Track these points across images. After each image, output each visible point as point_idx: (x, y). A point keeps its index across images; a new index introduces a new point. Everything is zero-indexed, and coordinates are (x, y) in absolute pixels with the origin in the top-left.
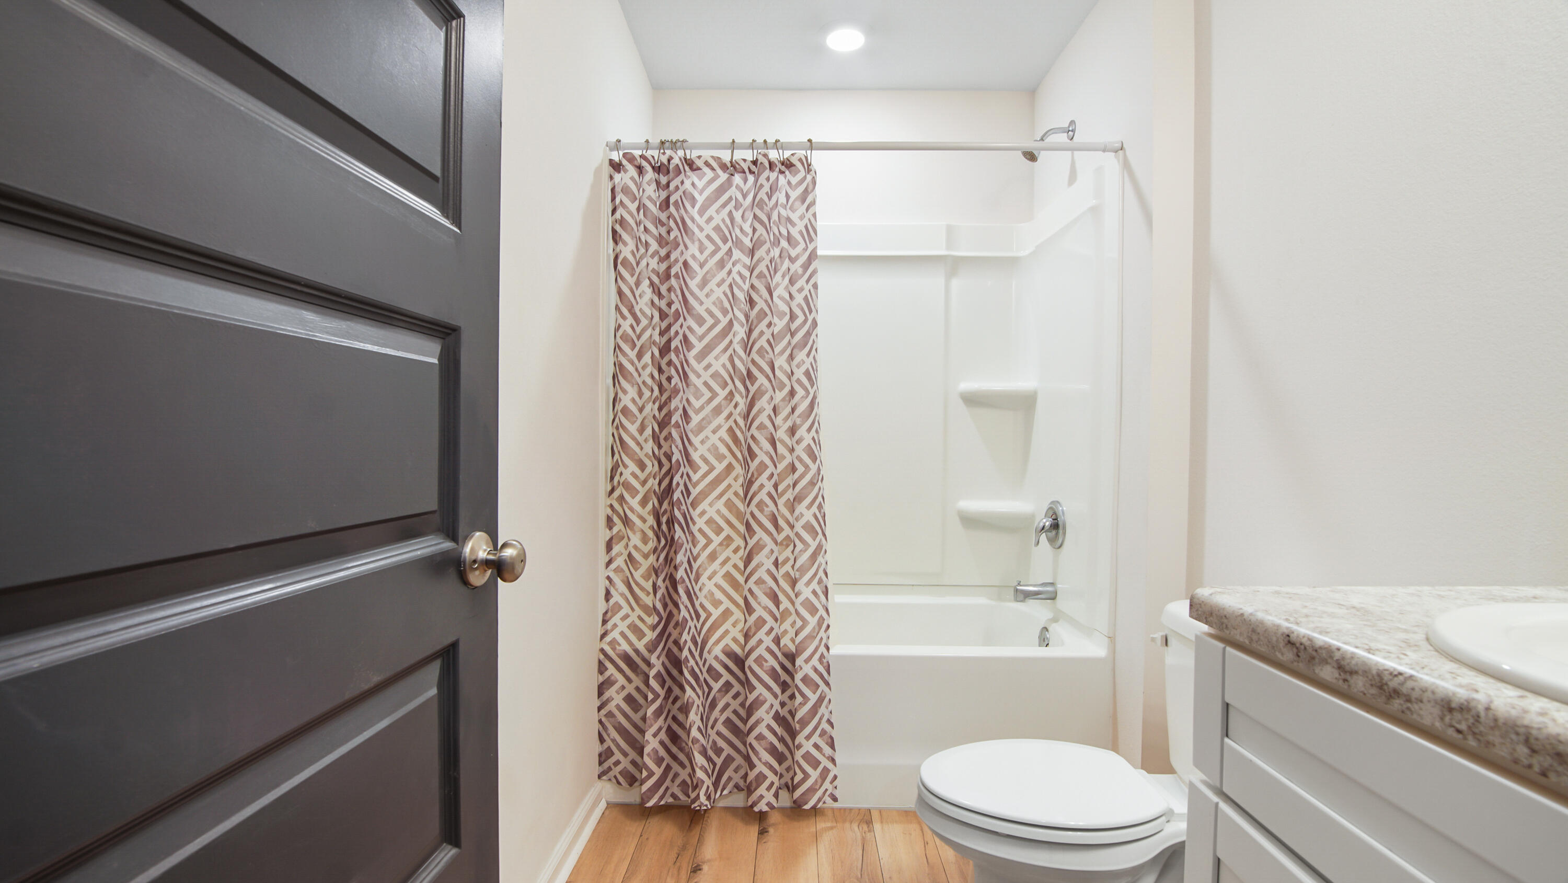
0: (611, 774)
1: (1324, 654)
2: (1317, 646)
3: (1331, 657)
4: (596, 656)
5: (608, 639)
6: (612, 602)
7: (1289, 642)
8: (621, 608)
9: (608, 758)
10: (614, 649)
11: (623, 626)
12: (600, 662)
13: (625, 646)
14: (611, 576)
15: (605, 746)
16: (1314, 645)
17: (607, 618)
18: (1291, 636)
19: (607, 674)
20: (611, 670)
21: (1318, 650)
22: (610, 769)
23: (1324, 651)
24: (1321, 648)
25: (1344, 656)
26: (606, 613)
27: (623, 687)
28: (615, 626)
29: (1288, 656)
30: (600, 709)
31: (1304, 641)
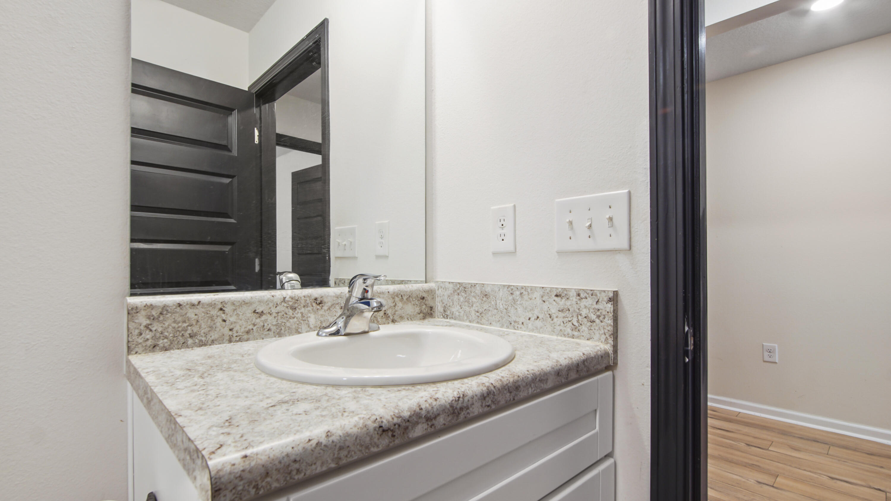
1: (415, 419)
2: (407, 417)
3: (420, 417)
7: (384, 431)
16: (404, 418)
18: (383, 425)
21: (410, 420)
23: (414, 417)
24: (410, 417)
25: (427, 410)
29: (385, 442)
31: (396, 420)
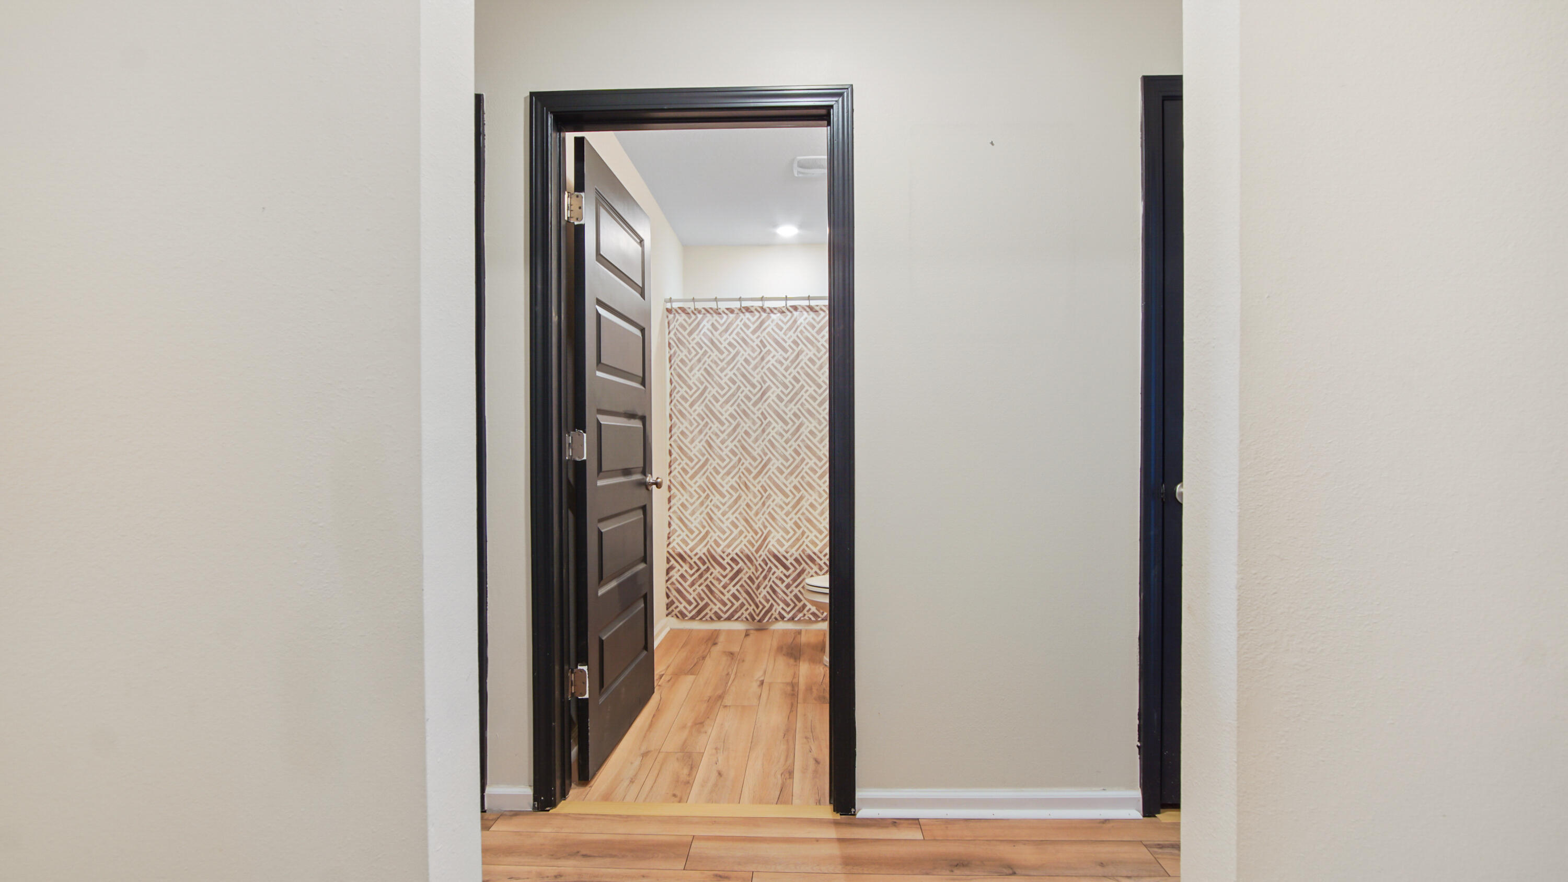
0: (673, 613)
4: (666, 555)
5: (671, 546)
6: (672, 528)
8: (676, 531)
9: (671, 605)
10: (674, 551)
11: (678, 540)
12: (667, 558)
13: (679, 550)
14: (671, 515)
15: (670, 599)
17: (670, 536)
19: (671, 563)
20: (673, 562)
22: (673, 611)
26: (669, 533)
27: (679, 570)
28: (674, 540)
30: (667, 581)
